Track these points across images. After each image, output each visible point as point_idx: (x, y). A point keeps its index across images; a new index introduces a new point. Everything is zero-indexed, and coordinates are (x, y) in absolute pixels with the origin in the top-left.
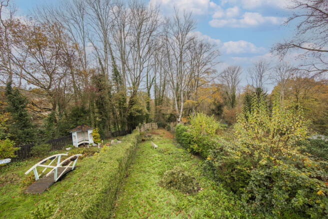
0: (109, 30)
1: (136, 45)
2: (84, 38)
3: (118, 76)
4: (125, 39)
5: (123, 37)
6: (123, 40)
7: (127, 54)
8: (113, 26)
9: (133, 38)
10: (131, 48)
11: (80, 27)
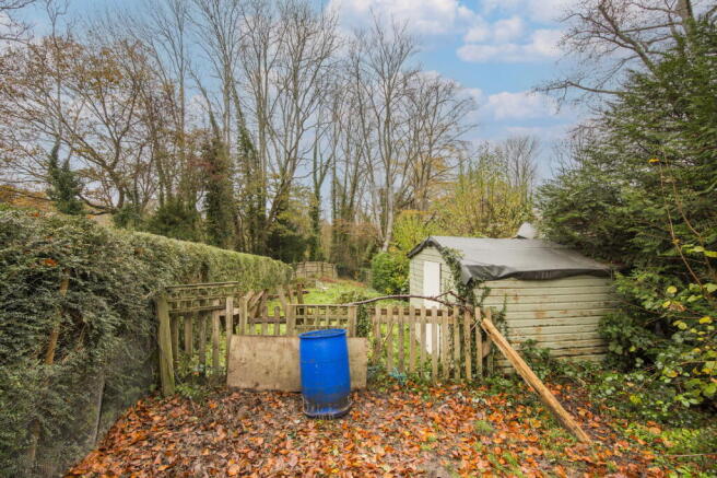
0: (235, 55)
1: (291, 85)
2: (181, 70)
3: (250, 151)
4: (267, 73)
5: (263, 69)
6: (263, 75)
7: (272, 103)
8: (244, 47)
9: (284, 73)
10: (281, 91)
11: (173, 47)
